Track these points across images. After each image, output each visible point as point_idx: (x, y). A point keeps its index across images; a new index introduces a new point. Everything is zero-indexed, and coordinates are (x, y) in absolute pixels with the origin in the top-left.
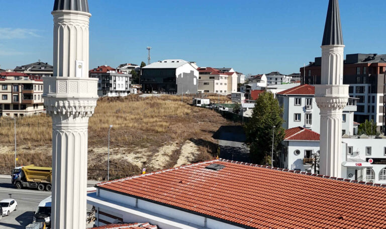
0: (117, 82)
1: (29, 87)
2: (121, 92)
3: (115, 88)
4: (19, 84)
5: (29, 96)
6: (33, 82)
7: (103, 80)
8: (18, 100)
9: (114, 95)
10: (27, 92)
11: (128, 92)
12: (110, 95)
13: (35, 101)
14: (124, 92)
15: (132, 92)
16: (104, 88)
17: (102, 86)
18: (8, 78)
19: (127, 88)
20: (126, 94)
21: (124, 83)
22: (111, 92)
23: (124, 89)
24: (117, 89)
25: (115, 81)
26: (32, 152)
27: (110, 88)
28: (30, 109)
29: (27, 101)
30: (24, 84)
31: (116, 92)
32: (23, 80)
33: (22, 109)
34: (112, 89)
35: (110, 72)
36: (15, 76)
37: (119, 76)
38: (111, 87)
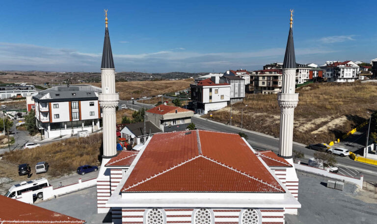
0: (345, 72)
1: (276, 77)
2: (349, 79)
3: (343, 76)
4: (271, 76)
5: (276, 83)
6: (278, 75)
7: (335, 72)
8: (270, 84)
9: (342, 81)
10: (275, 80)
11: (355, 79)
12: (338, 81)
13: (279, 86)
14: (351, 79)
15: (360, 78)
16: (334, 76)
17: (333, 75)
18: (266, 73)
19: (353, 76)
20: (353, 80)
21: (351, 73)
22: (340, 79)
23: (351, 77)
24: (345, 77)
25: (343, 72)
26: (247, 114)
27: (339, 77)
28: (276, 90)
29: (274, 85)
30: (274, 76)
31: (344, 79)
32: (273, 74)
33: (272, 90)
34: (341, 77)
35: (340, 66)
36: (269, 72)
37: (347, 69)
38: (340, 75)
